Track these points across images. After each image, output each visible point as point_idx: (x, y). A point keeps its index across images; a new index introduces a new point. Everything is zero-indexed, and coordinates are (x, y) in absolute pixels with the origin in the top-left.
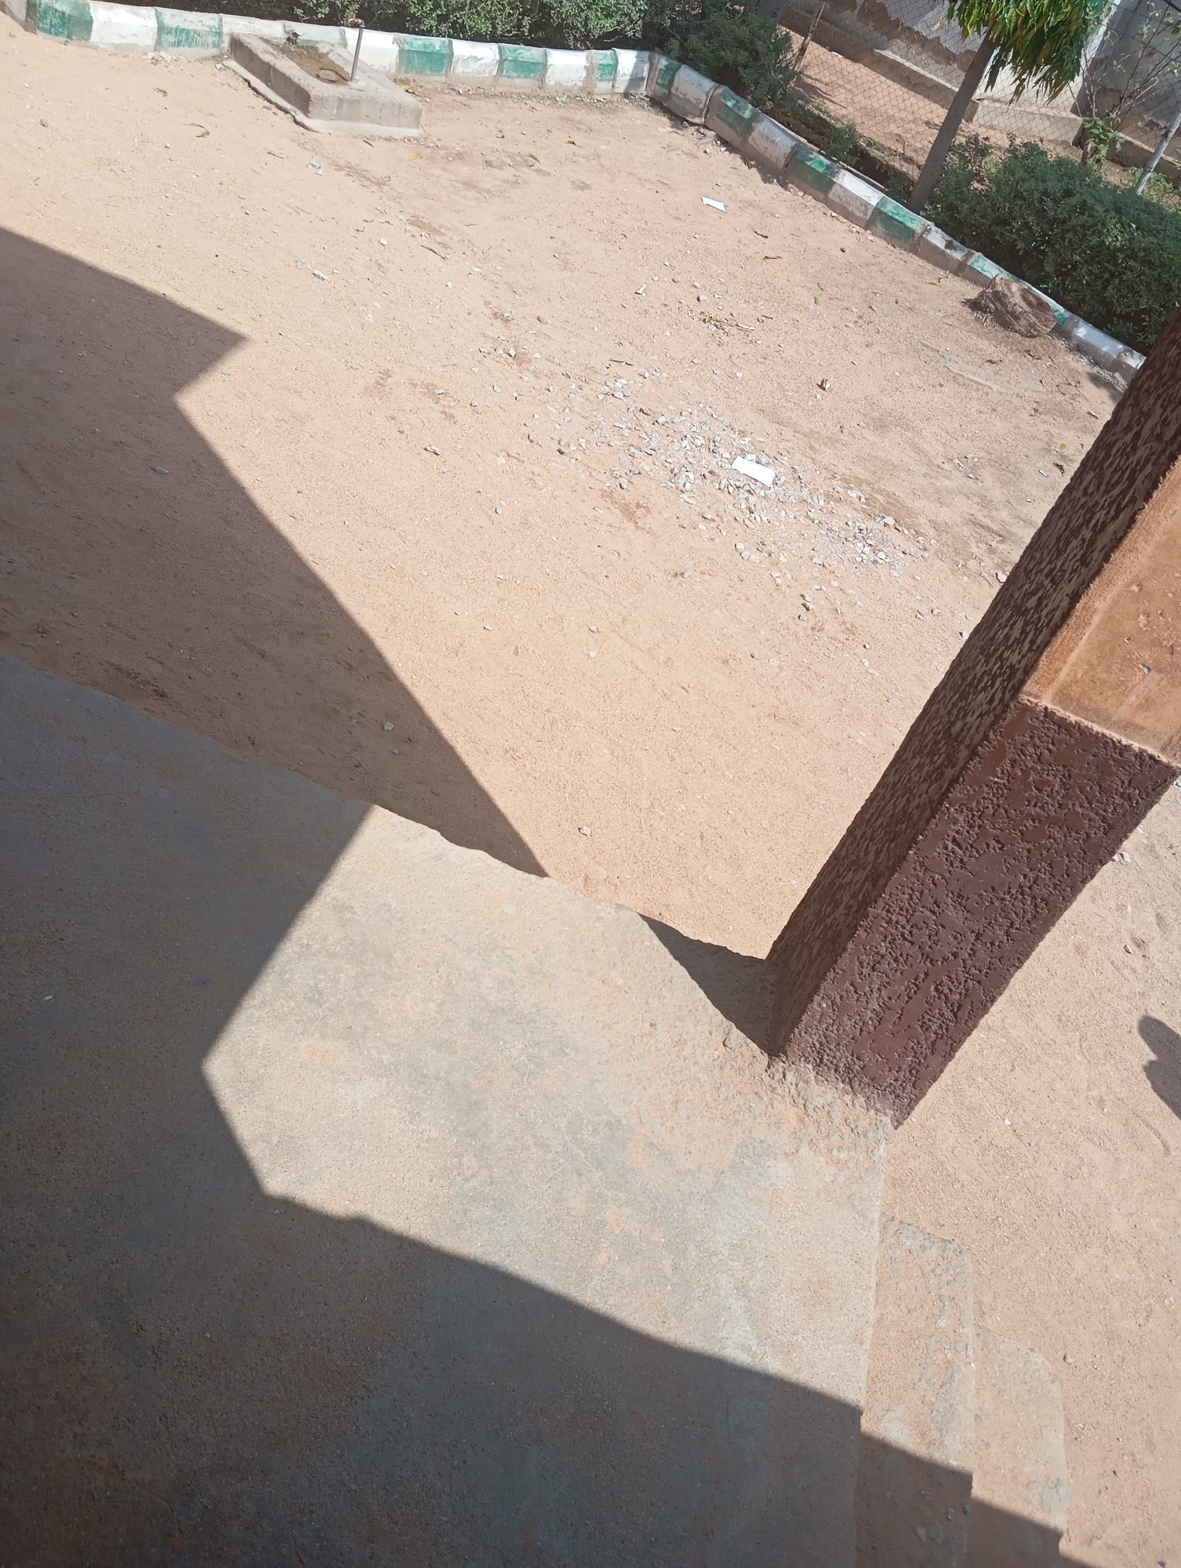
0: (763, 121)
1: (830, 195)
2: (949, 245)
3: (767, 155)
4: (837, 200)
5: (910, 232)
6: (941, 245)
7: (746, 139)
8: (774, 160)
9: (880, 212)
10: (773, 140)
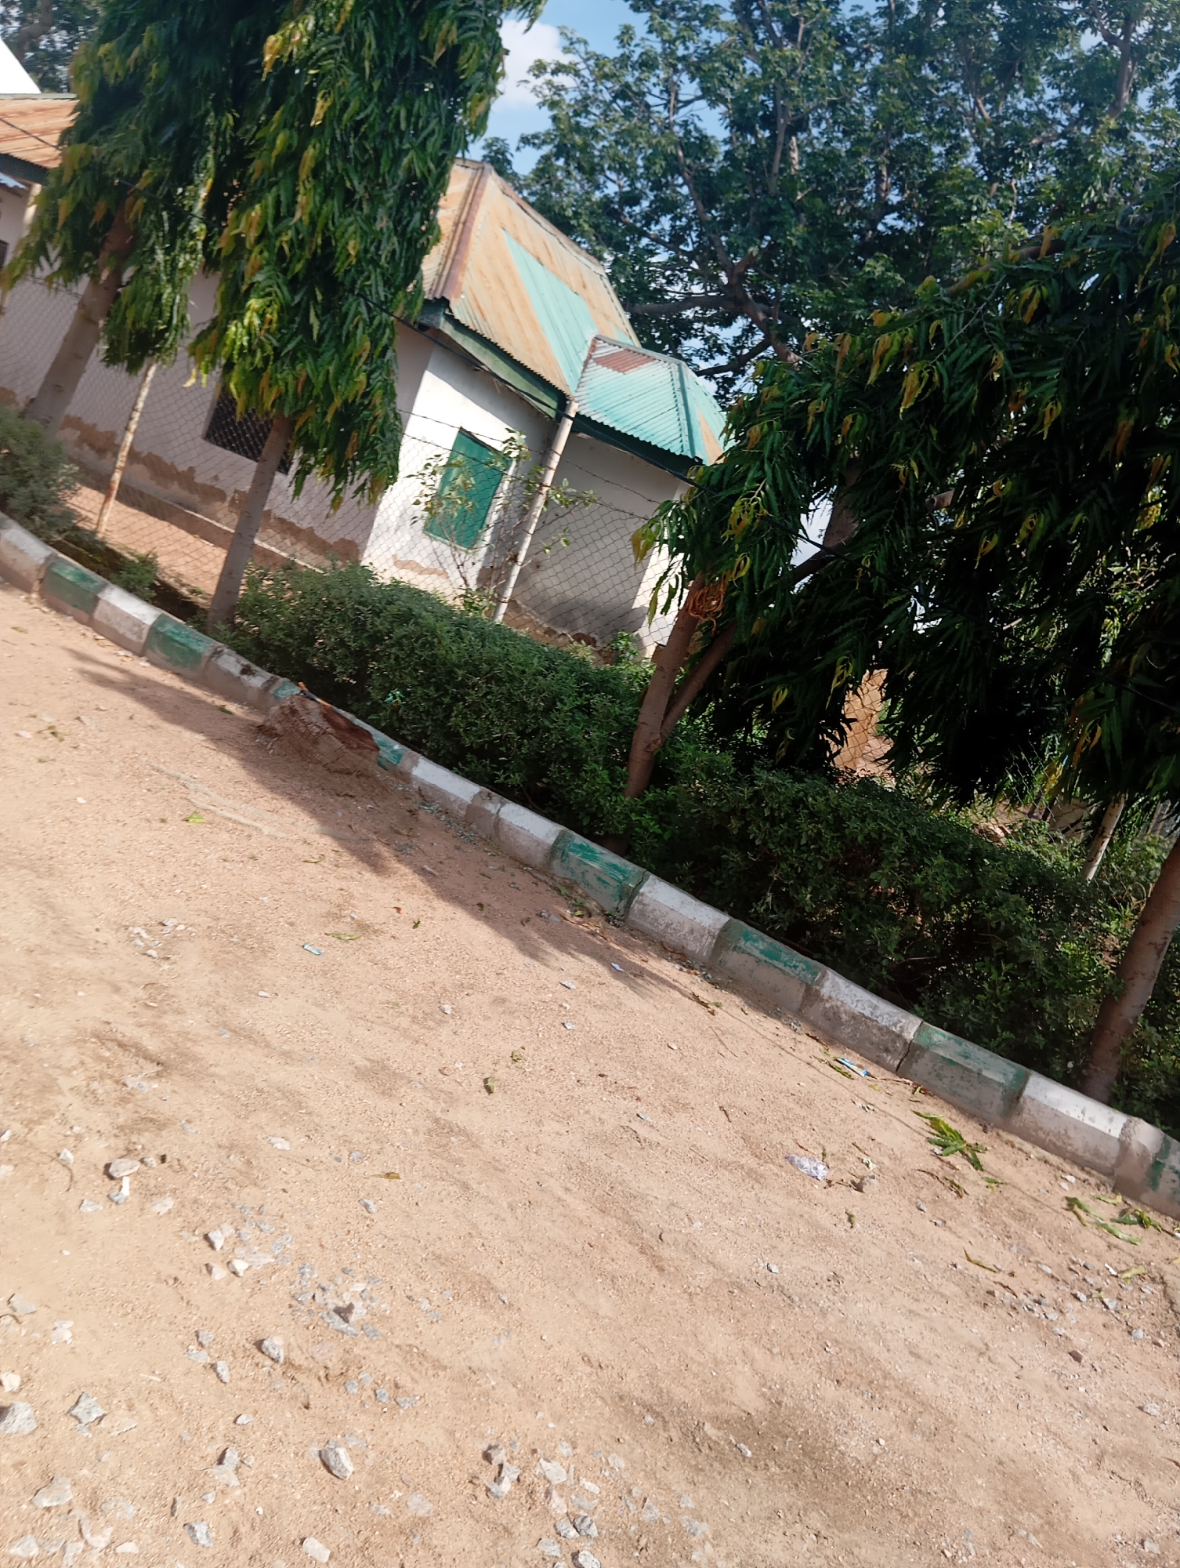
0: (10, 527)
1: (97, 615)
2: (246, 671)
3: (16, 567)
4: (104, 621)
5: (196, 656)
6: (235, 670)
8: (24, 574)
9: (158, 633)
10: (22, 551)
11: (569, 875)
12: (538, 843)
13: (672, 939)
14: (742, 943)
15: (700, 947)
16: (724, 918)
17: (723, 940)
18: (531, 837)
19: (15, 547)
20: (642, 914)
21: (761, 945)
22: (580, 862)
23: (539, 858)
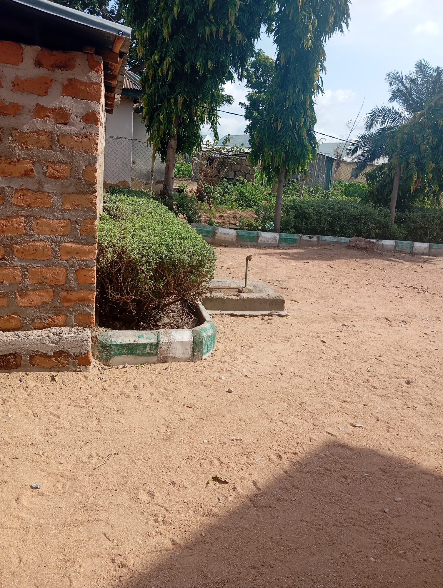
0: (218, 229)
1: (260, 242)
2: (310, 238)
3: (227, 239)
4: (262, 242)
5: (295, 240)
6: (307, 239)
7: (214, 238)
8: (231, 240)
9: (282, 239)
10: (228, 234)
11: (400, 249)
12: (392, 245)
13: (421, 252)
14: (433, 247)
15: (426, 251)
16: (428, 244)
17: (430, 248)
18: (391, 245)
19: (225, 234)
20: (415, 250)
21: (436, 246)
22: (402, 246)
23: (393, 249)
